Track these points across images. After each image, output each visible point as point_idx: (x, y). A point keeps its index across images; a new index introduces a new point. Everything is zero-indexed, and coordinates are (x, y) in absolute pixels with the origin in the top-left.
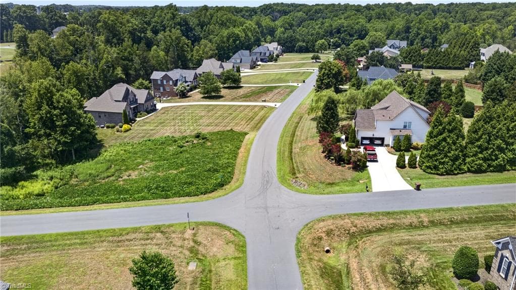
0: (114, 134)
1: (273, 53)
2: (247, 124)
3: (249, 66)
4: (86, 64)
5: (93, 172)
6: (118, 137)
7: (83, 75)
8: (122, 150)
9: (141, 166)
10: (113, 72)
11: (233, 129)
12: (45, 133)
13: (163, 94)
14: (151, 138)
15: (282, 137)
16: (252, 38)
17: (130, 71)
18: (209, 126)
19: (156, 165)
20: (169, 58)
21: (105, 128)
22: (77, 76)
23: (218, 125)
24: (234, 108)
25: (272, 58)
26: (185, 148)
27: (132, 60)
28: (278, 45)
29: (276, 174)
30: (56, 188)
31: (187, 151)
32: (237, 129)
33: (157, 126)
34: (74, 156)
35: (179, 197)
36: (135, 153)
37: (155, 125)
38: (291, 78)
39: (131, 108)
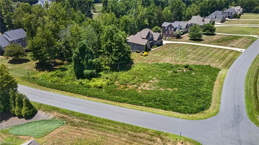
0: (139, 56)
1: (237, 13)
2: (220, 62)
3: (221, 20)
4: (131, 16)
5: (126, 79)
6: (141, 58)
7: (129, 22)
8: (142, 68)
9: (151, 81)
10: (143, 21)
11: (210, 65)
12: (107, 54)
13: (167, 36)
14: (158, 63)
15: (248, 77)
16: (224, 3)
17: (151, 21)
18: (193, 60)
19: (160, 82)
20: (173, 14)
21: (135, 52)
22: (126, 23)
23: (200, 60)
24: (210, 49)
25: (236, 16)
26: (178, 74)
27: (153, 15)
28: (241, 8)
29: (245, 110)
30: (108, 84)
31: (179, 76)
32: (213, 65)
33: (162, 55)
34: (118, 67)
35: (173, 111)
36: (149, 72)
37: (161, 54)
38: (251, 31)
39: (149, 43)
